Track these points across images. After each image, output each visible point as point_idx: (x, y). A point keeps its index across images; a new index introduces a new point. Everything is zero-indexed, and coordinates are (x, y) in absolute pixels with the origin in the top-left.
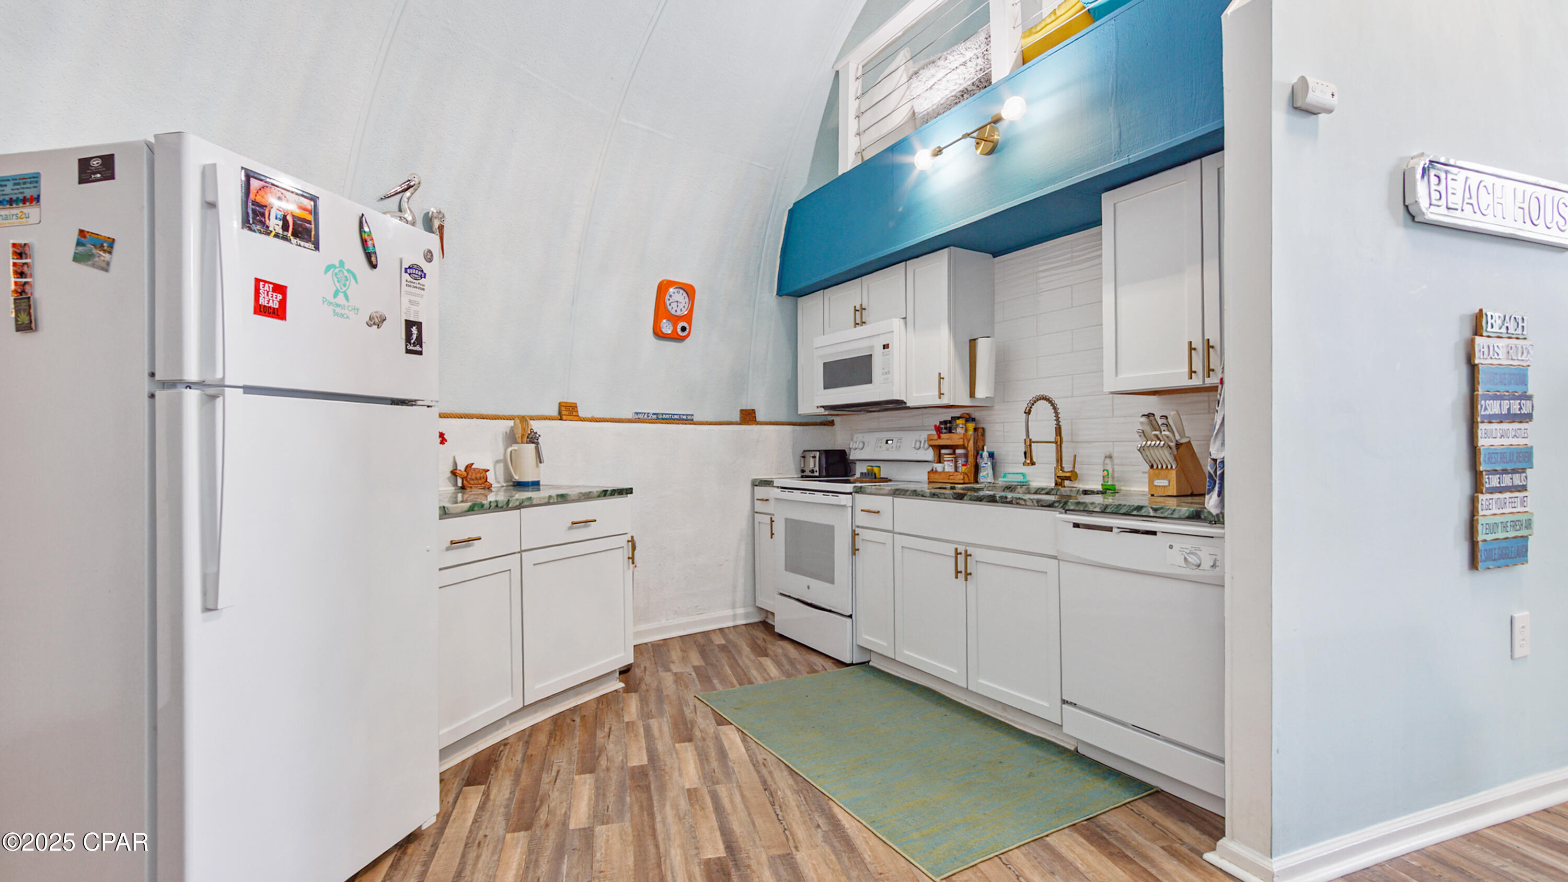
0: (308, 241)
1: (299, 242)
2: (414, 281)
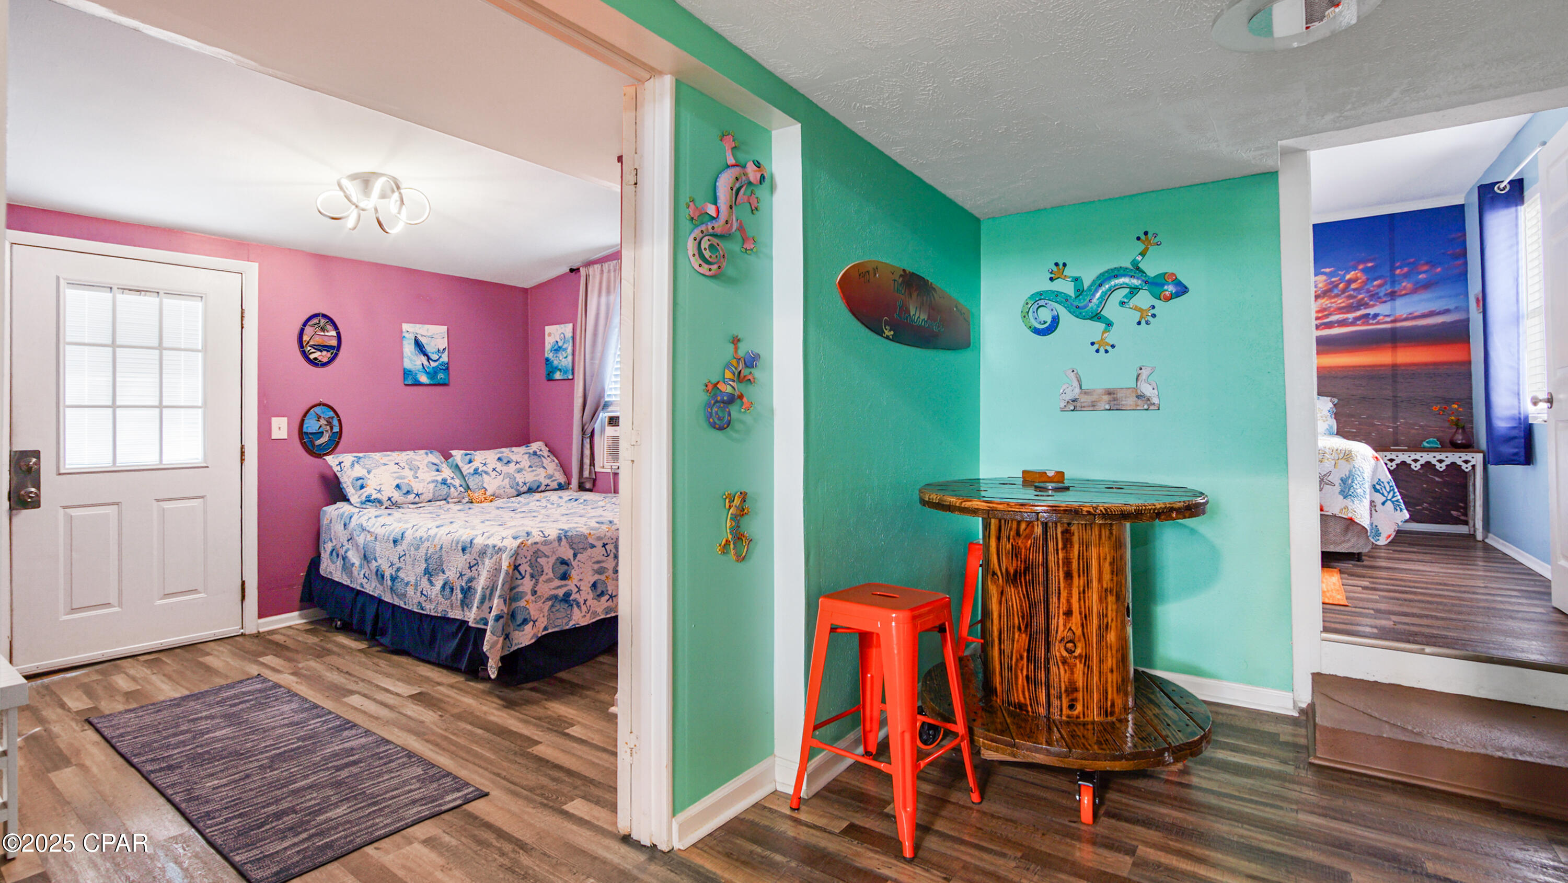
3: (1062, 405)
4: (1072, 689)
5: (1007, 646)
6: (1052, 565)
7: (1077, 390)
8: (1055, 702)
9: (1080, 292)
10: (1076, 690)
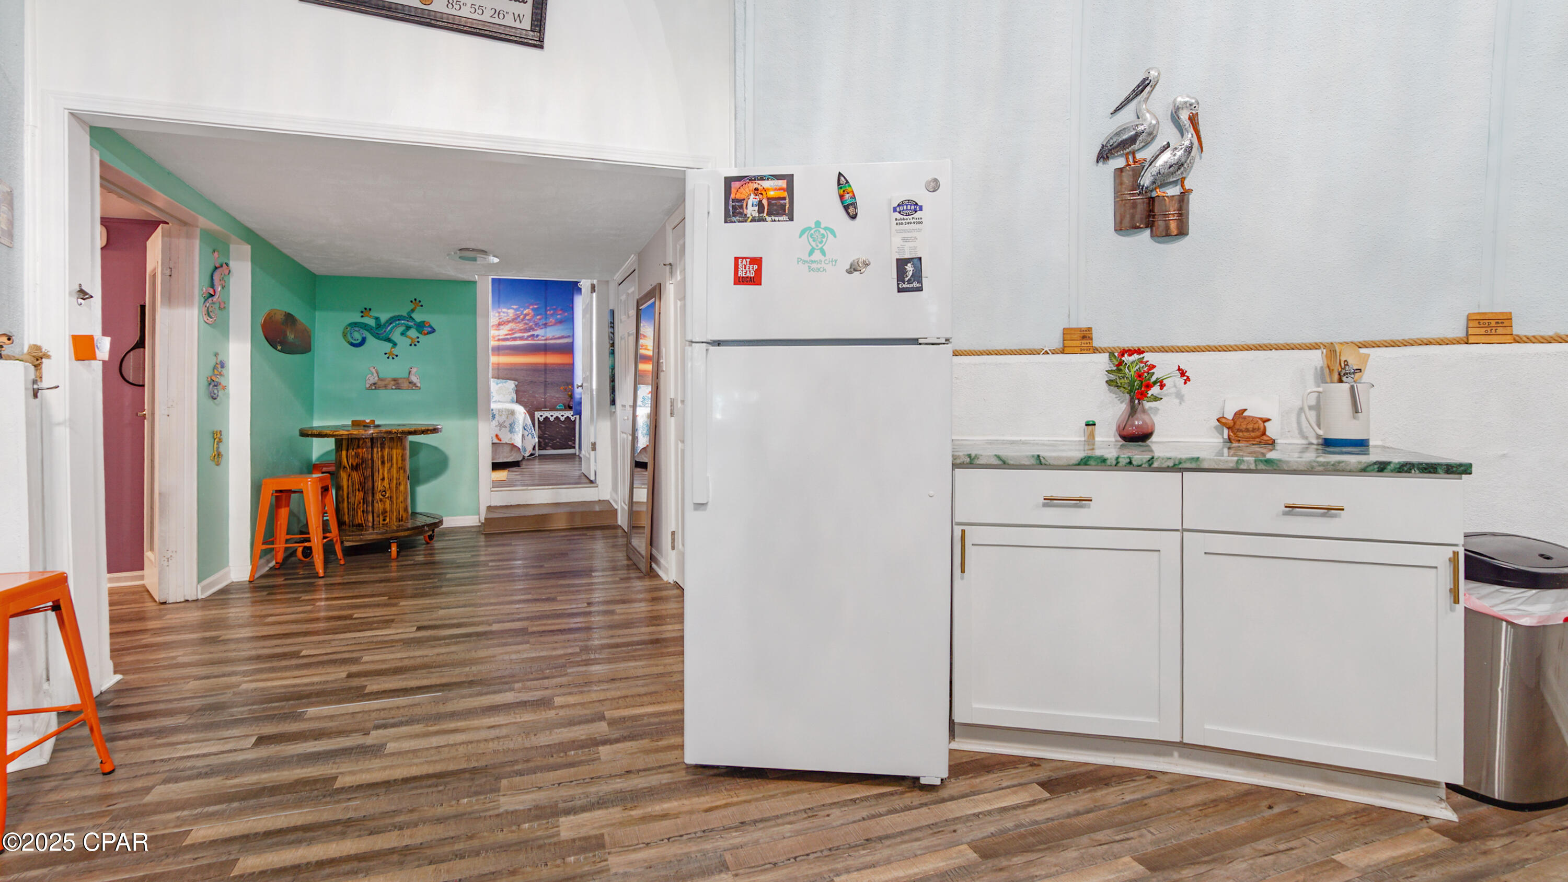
0: (784, 213)
1: (773, 218)
2: (906, 217)
3: (368, 386)
4: (385, 512)
5: (351, 500)
6: (375, 459)
7: (376, 378)
8: (376, 519)
9: (379, 325)
10: (386, 512)
